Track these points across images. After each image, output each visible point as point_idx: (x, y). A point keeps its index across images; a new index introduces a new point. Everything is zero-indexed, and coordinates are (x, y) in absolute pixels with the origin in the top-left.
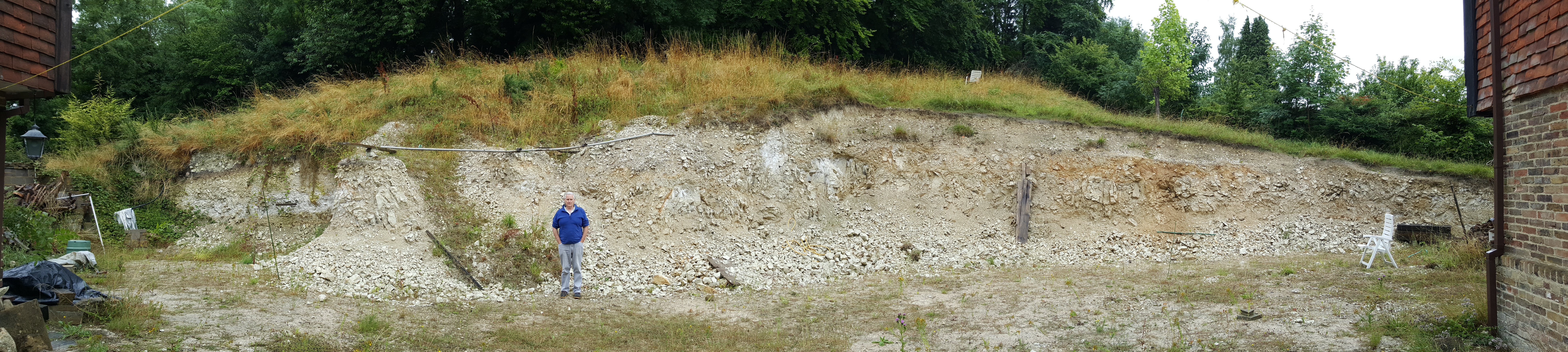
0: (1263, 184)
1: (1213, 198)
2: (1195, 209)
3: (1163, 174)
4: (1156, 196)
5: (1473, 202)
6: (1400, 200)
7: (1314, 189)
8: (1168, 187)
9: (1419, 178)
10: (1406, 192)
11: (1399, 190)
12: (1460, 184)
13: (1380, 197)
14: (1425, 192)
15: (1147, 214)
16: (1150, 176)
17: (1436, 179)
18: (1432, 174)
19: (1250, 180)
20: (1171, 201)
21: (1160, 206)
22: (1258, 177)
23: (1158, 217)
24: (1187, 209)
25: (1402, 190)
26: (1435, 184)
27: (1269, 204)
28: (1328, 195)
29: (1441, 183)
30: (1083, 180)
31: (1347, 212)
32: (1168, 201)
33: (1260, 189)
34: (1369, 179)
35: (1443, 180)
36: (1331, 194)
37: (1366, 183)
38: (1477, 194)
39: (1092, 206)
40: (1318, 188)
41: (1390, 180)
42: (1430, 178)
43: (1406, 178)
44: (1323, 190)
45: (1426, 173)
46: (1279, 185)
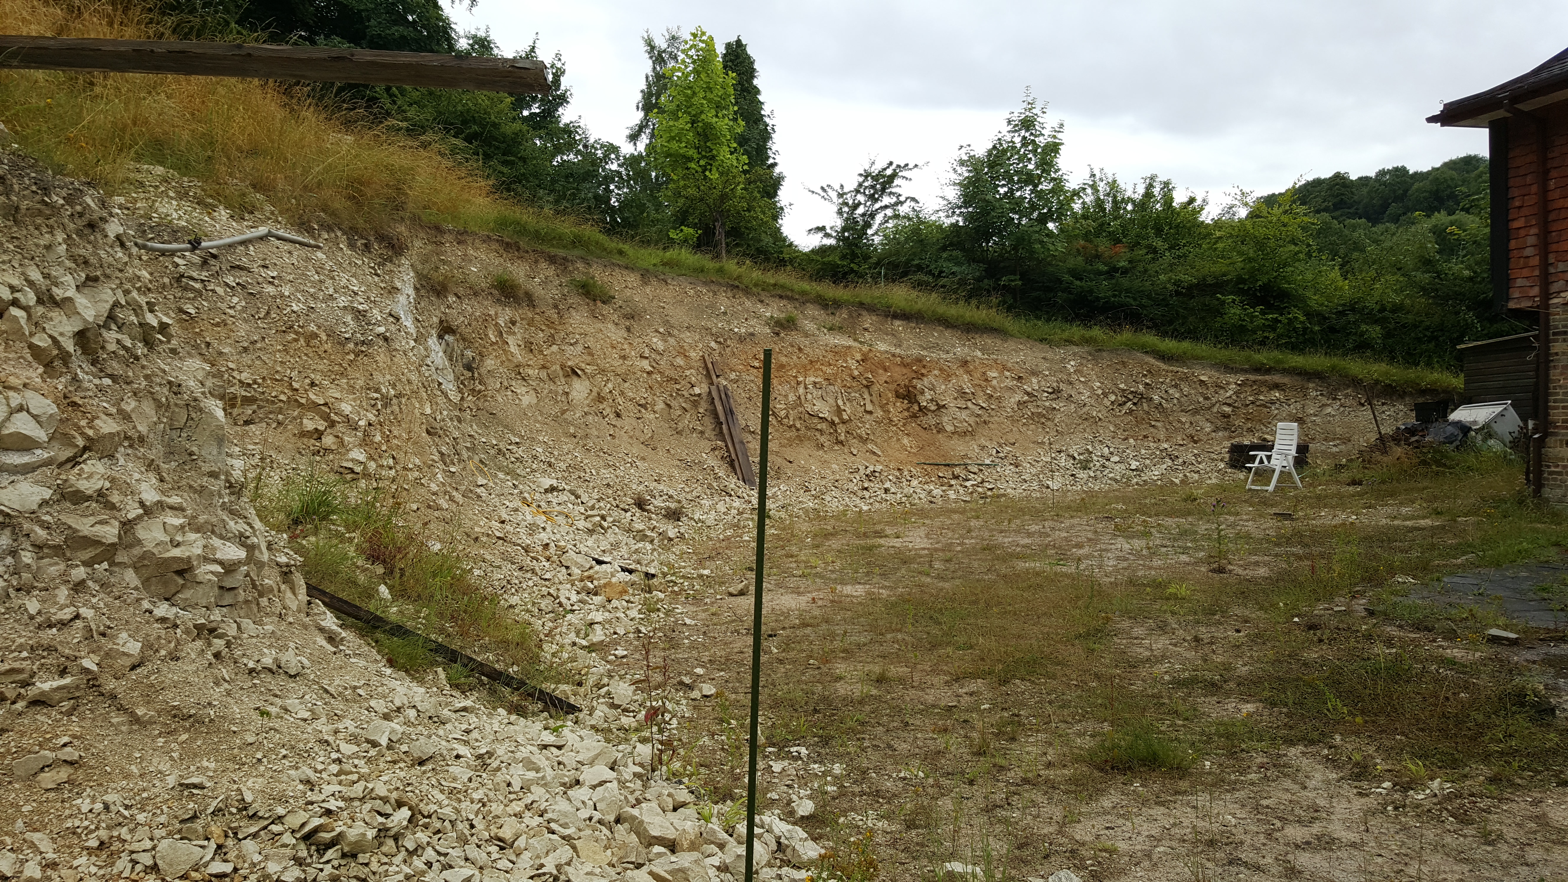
0: (1029, 390)
1: (968, 412)
2: (949, 428)
3: (899, 375)
4: (896, 411)
5: (1329, 410)
6: (1227, 409)
7: (1098, 396)
8: (908, 395)
9: (1252, 377)
10: (1234, 397)
11: (1223, 395)
12: (1311, 385)
13: (1198, 406)
14: (1262, 398)
15: (890, 438)
16: (885, 378)
17: (1277, 378)
18: (1268, 371)
19: (1009, 383)
20: (914, 416)
21: (904, 425)
22: (1020, 377)
23: (905, 441)
24: (941, 430)
25: (1228, 394)
26: (1276, 386)
27: (1043, 420)
28: (1120, 405)
29: (1285, 384)
30: (798, 383)
31: (1152, 430)
32: (911, 417)
33: (1026, 398)
34: (1181, 379)
35: (1286, 380)
36: (1125, 403)
37: (1176, 386)
38: (1334, 399)
39: (819, 427)
40: (1105, 395)
41: (1211, 380)
42: (1267, 377)
43: (1232, 378)
44: (1113, 398)
45: (1259, 369)
46: (1050, 390)
